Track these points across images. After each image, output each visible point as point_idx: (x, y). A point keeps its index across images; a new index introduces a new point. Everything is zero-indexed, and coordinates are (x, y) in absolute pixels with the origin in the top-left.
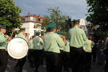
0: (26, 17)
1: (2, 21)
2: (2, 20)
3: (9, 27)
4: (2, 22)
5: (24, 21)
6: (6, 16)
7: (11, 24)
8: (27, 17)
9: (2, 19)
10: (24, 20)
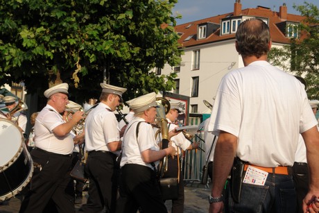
0: (223, 20)
1: (97, 38)
2: (95, 33)
3: (128, 61)
4: (95, 43)
5: (217, 38)
6: (112, 18)
7: (136, 50)
8: (230, 19)
9: (96, 29)
10: (218, 33)
